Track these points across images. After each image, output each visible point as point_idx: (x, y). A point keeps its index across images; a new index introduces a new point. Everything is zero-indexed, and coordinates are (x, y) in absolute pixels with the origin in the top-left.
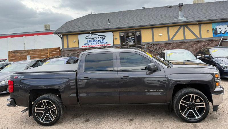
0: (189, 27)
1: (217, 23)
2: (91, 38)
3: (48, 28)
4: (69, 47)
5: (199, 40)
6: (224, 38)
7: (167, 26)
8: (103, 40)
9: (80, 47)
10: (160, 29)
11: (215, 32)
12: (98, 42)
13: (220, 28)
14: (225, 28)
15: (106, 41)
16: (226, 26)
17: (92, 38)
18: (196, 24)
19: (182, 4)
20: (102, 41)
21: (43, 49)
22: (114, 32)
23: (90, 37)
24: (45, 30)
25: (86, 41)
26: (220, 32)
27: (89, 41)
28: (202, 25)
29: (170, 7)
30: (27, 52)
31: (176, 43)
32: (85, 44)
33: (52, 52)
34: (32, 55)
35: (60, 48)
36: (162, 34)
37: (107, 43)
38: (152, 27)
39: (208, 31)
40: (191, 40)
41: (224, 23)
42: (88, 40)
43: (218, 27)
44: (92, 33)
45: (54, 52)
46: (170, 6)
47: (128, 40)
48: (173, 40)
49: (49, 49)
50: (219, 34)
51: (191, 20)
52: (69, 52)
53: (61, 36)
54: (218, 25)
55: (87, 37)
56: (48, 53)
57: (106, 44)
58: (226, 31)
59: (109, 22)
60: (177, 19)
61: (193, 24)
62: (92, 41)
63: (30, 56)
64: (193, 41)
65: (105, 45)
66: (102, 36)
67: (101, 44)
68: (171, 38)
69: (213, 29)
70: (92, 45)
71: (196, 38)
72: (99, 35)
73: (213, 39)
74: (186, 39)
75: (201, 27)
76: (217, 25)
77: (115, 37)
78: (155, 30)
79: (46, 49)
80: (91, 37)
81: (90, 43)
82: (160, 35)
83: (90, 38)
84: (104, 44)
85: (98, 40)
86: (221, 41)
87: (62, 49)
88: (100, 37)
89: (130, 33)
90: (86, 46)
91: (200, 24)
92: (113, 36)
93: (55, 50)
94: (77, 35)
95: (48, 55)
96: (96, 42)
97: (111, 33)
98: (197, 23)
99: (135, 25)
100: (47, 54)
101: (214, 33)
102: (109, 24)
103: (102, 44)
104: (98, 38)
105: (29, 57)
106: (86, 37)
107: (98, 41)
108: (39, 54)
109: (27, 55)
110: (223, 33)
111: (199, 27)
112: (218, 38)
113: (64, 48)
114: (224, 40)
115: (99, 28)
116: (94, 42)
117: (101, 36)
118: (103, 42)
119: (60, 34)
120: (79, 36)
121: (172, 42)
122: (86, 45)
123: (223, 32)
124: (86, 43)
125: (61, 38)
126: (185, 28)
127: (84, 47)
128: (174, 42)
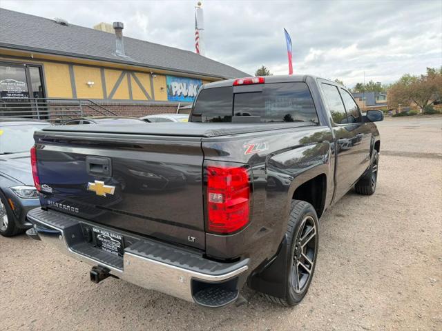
5: (151, 103)
6: (183, 103)
11: (170, 94)
13: (175, 87)
14: (181, 88)
16: (181, 84)
18: (147, 73)
19: (122, 23)
28: (154, 76)
31: (119, 105)
36: (93, 83)
38: (71, 62)
39: (162, 88)
40: (141, 103)
41: (179, 79)
43: (173, 84)
47: (4, 87)
48: (113, 98)
50: (175, 96)
54: (173, 81)
64: (144, 103)
68: (109, 92)
69: (168, 86)
71: (147, 99)
74: (134, 98)
75: (153, 79)
82: (89, 83)
86: (178, 108)
98: (151, 71)
110: (179, 96)
112: (175, 103)
114: (182, 107)
121: (113, 103)
123: (179, 93)
126: (131, 77)
128: (117, 103)
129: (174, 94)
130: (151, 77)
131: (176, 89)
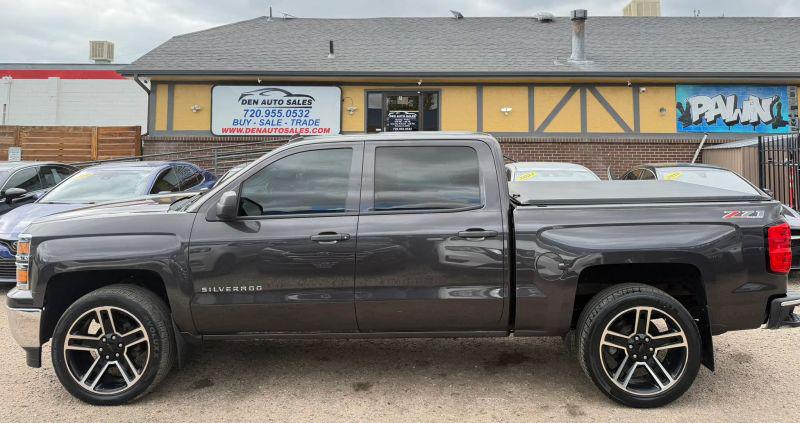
0: (603, 91)
1: (691, 87)
2: (260, 103)
3: (105, 57)
4: (175, 128)
5: (632, 138)
6: (713, 138)
7: (530, 82)
8: (304, 113)
9: (217, 131)
10: (505, 92)
11: (685, 118)
12: (285, 119)
13: (700, 106)
14: (717, 107)
15: (313, 115)
16: (719, 99)
17: (264, 103)
18: (624, 84)
19: (585, 12)
20: (299, 113)
21: (75, 128)
22: (345, 88)
23: (256, 96)
24: (94, 62)
25: (239, 111)
26: (701, 116)
27: (249, 113)
28: (644, 89)
29: (547, 21)
30: (11, 134)
32: (236, 122)
33: (111, 141)
34: (27, 146)
35: (138, 129)
36: (509, 110)
37: (316, 122)
38: (479, 82)
39: (661, 110)
40: (604, 137)
41: (713, 91)
42: (247, 106)
43: (694, 101)
44: (264, 83)
45: (115, 141)
46: (544, 17)
47: (392, 120)
48: (547, 130)
49: (99, 128)
50: (696, 123)
51: (608, 70)
52: (172, 146)
53: (148, 85)
54: (696, 94)
55: (247, 98)
56: (94, 143)
57: (314, 127)
58: (719, 115)
59: (332, 52)
60: (564, 62)
61: (615, 81)
62: (263, 113)
63: (19, 150)
64: (610, 139)
65: (310, 130)
66: (302, 99)
67: (294, 127)
68: (538, 124)
69: (679, 106)
70: (263, 127)
71: (622, 131)
72: (289, 95)
73: (675, 138)
74: (589, 130)
75: (641, 96)
76: (691, 92)
77: (348, 106)
78: (489, 94)
79: (85, 129)
80: (261, 99)
81: (256, 120)
82: (504, 110)
83: (256, 102)
84: (304, 126)
85: (284, 111)
86: (700, 147)
87: (148, 134)
88: (292, 99)
89: (403, 94)
90: (241, 130)
91: (638, 83)
92: (342, 100)
93: (121, 135)
94: (209, 87)
95: (90, 153)
96: (276, 119)
97: (336, 91)
98: (629, 81)
99: (421, 69)
100: (90, 147)
101: (680, 119)
102: (330, 56)
103: (299, 127)
104: (285, 102)
105: (15, 153)
106: (243, 95)
107: (284, 113)
108: (55, 146)
109: (10, 146)
110: (710, 123)
111: (634, 92)
112: (693, 138)
113: (157, 129)
114: (710, 144)
115: (291, 69)
116: (270, 118)
117: (297, 99)
118: (303, 119)
119: (145, 78)
120: (218, 89)
121: (543, 138)
122: (239, 127)
123: (710, 117)
124: (240, 117)
125: (149, 92)
126: (589, 94)
127: (232, 130)
128: (549, 138)
129: (695, 118)
130: (636, 93)
131: (702, 110)
